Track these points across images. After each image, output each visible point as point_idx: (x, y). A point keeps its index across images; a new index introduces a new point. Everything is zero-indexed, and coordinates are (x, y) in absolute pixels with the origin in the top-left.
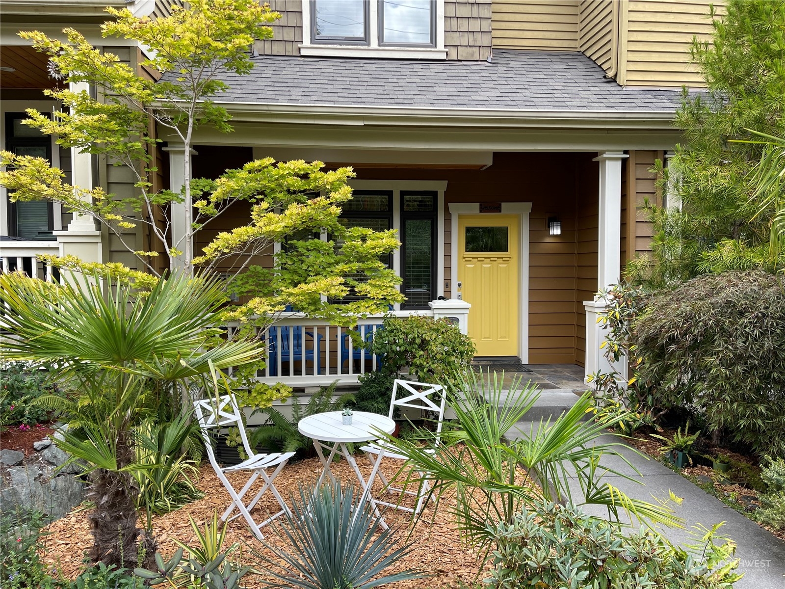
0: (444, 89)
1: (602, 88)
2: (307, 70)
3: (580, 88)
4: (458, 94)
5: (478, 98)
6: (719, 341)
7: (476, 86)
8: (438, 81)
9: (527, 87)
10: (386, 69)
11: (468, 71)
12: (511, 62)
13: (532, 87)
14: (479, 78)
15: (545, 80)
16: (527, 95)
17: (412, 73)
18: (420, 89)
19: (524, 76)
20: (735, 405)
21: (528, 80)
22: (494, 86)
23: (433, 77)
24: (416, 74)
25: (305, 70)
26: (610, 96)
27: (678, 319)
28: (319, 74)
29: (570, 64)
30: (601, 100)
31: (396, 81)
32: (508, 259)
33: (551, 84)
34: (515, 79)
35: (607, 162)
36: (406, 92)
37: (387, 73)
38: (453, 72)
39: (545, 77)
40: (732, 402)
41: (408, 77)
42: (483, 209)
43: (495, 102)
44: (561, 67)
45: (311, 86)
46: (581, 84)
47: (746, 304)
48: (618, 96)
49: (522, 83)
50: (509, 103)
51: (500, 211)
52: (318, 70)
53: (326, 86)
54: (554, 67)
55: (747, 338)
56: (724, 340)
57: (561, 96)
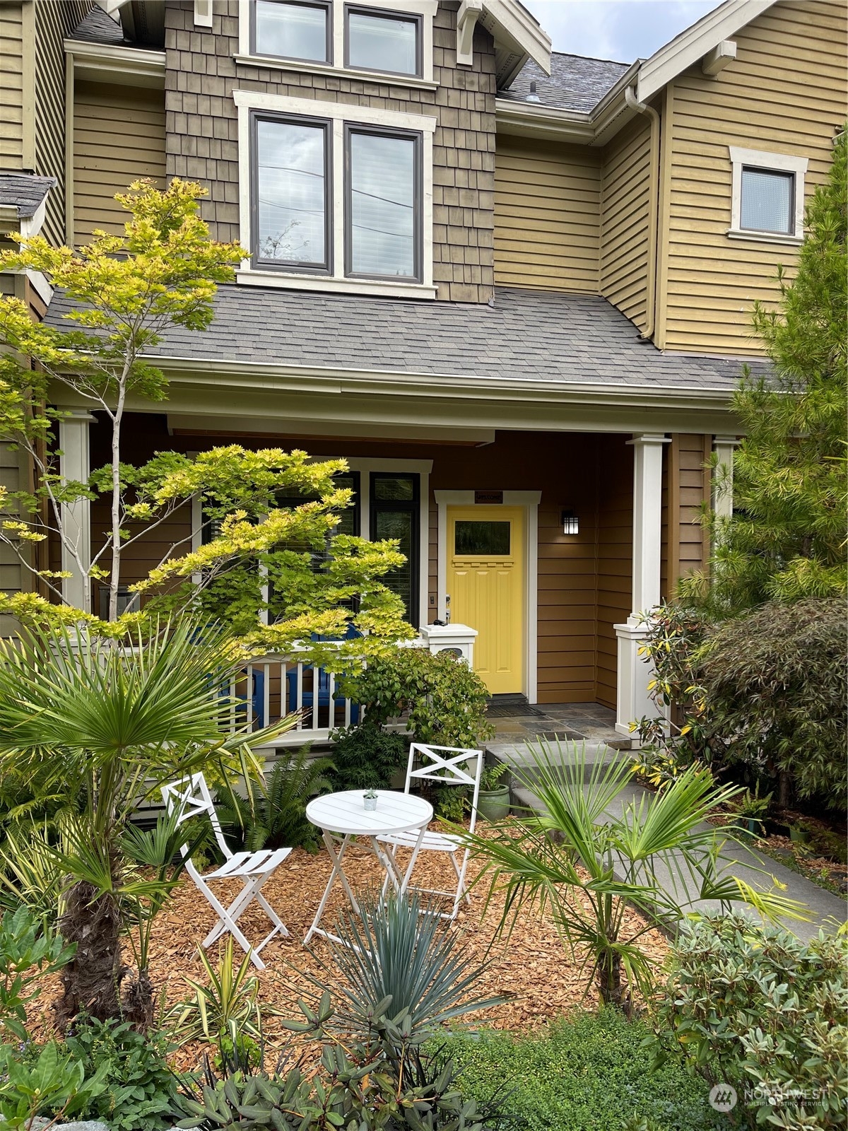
0: (442, 345)
1: (637, 352)
2: (251, 307)
3: (610, 351)
4: (460, 353)
5: (486, 360)
6: (808, 688)
7: (480, 342)
8: (430, 333)
9: (545, 346)
10: (359, 311)
11: (466, 319)
12: (519, 308)
13: (551, 346)
14: (481, 330)
15: (567, 337)
16: (547, 357)
17: (394, 319)
18: (409, 343)
19: (538, 329)
20: (830, 766)
21: (545, 335)
22: (503, 343)
23: (423, 326)
24: (398, 319)
25: (247, 307)
26: (649, 364)
27: (759, 662)
28: (269, 315)
29: (592, 313)
30: (639, 369)
31: (374, 329)
32: (510, 565)
33: (574, 342)
34: (529, 333)
35: (646, 448)
36: (393, 348)
37: (361, 317)
38: (446, 319)
39: (565, 331)
40: (826, 762)
41: (391, 324)
42: (479, 499)
43: (509, 368)
44: (582, 317)
45: (262, 332)
46: (611, 345)
47: (835, 644)
48: (658, 364)
49: (538, 339)
50: (528, 369)
51: (502, 503)
52: (266, 308)
53: (283, 334)
54: (573, 317)
55: (839, 684)
56: (814, 687)
57: (590, 361)
